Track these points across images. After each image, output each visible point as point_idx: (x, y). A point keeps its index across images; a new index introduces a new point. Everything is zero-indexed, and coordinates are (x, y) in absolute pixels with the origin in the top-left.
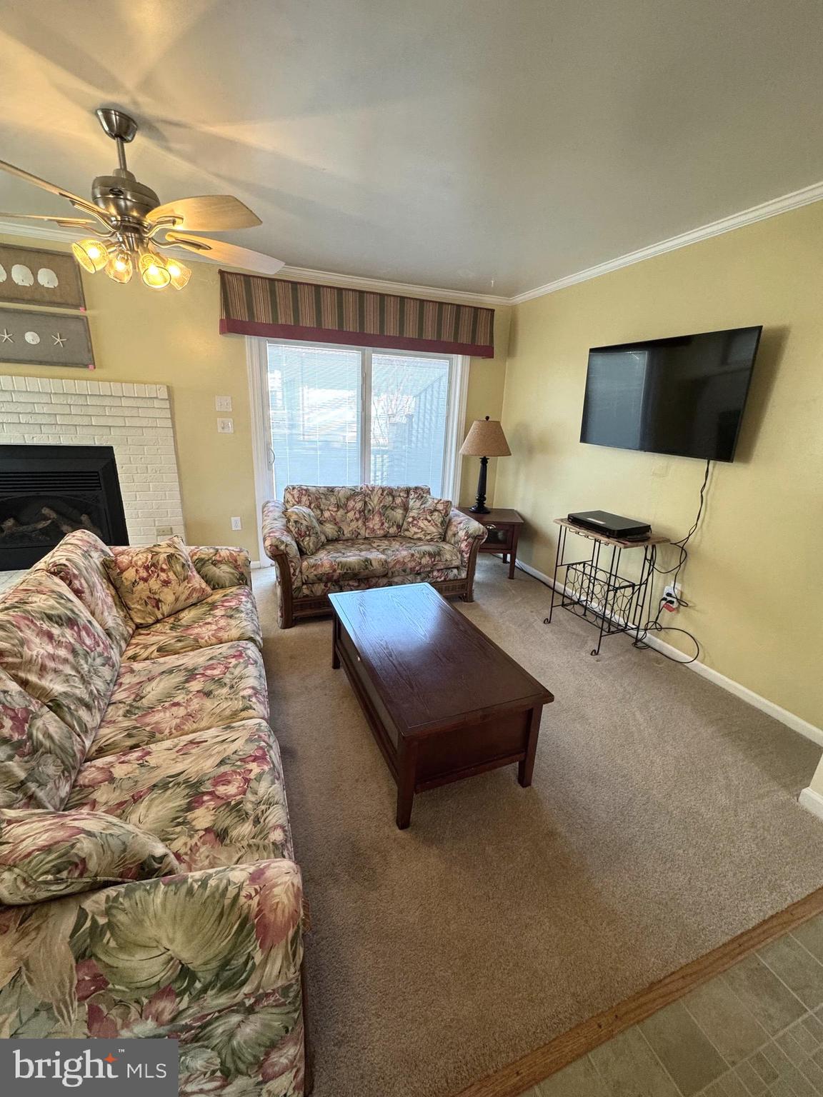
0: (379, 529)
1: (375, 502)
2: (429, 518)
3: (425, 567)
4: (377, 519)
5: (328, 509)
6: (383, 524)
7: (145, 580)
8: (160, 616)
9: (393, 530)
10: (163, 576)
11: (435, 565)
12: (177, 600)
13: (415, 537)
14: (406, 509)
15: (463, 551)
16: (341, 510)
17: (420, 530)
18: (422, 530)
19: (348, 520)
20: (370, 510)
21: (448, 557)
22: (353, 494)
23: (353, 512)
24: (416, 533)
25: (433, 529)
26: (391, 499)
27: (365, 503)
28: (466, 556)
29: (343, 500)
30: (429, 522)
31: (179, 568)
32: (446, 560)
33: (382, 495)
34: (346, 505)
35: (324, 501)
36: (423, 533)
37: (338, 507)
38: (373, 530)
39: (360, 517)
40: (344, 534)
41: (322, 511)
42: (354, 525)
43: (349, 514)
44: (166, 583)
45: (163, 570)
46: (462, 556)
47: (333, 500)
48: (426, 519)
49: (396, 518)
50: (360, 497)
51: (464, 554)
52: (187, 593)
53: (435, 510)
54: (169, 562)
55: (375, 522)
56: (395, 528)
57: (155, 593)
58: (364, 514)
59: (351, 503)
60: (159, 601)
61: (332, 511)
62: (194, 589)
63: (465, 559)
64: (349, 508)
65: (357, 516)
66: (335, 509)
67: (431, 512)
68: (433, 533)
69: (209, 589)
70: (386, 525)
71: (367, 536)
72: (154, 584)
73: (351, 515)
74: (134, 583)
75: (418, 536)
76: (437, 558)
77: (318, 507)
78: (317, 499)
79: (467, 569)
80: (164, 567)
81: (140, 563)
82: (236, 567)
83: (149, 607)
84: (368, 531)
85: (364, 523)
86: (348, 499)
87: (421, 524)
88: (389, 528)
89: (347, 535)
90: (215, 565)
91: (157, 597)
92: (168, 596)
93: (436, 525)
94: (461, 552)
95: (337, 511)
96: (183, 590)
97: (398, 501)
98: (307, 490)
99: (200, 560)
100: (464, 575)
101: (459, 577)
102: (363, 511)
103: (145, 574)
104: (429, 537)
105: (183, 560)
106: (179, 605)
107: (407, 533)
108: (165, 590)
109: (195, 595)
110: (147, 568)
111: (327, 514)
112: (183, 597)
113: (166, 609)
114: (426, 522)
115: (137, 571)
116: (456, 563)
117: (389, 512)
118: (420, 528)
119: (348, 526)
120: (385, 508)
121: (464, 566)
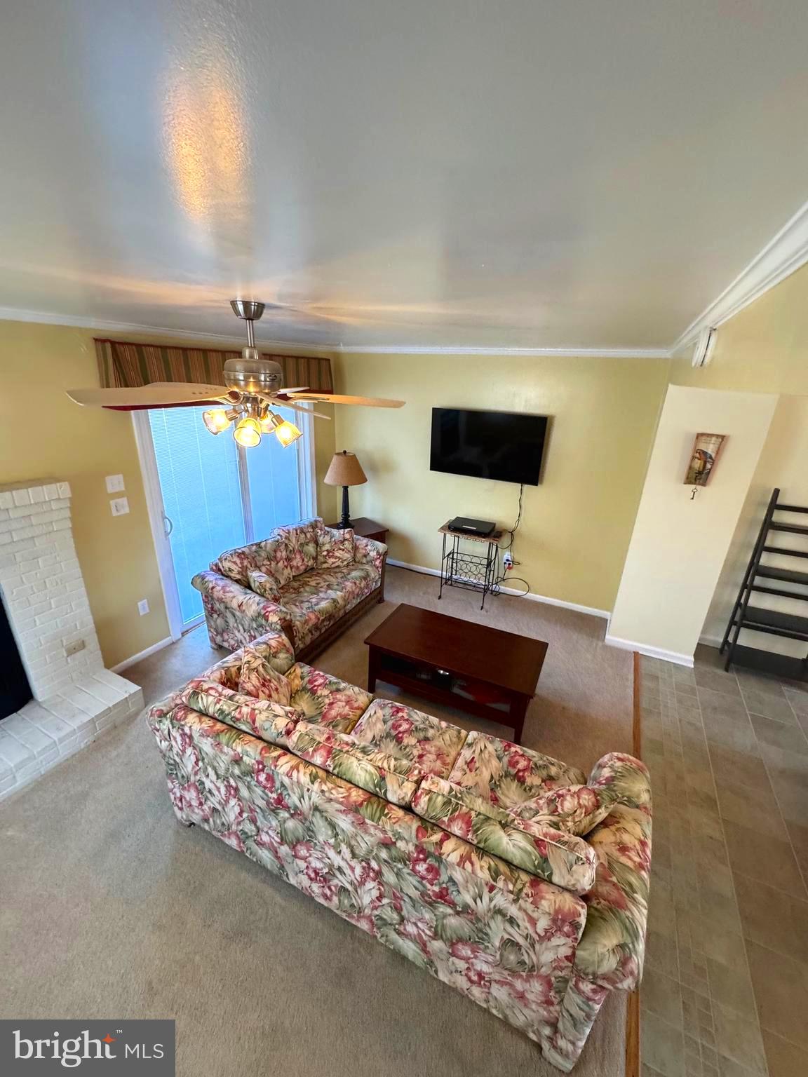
1: (294, 543)
5: (263, 565)
6: (303, 560)
13: (333, 566)
14: (315, 541)
16: (273, 562)
17: (337, 559)
18: (339, 558)
19: (280, 569)
22: (278, 545)
23: (282, 562)
24: (333, 563)
25: (346, 556)
26: (303, 536)
28: (380, 570)
29: (272, 553)
30: (343, 550)
33: (296, 534)
34: (275, 557)
35: (258, 557)
36: (340, 561)
37: (269, 559)
38: (298, 568)
39: (288, 564)
42: (286, 571)
43: (279, 564)
47: (263, 554)
48: (340, 549)
49: (311, 551)
50: (284, 546)
53: (345, 540)
56: (312, 560)
58: (288, 557)
59: (278, 554)
61: (267, 565)
64: (278, 559)
65: (286, 563)
66: (268, 563)
67: (342, 542)
68: (348, 558)
70: (305, 560)
73: (281, 564)
75: (337, 564)
78: (253, 558)
86: (275, 551)
87: (337, 554)
88: (308, 562)
93: (349, 551)
95: (270, 564)
97: (309, 535)
102: (287, 555)
104: (345, 563)
107: (325, 566)
114: (340, 552)
117: (305, 548)
118: (336, 557)
119: (283, 574)
120: (302, 545)
121: (380, 578)
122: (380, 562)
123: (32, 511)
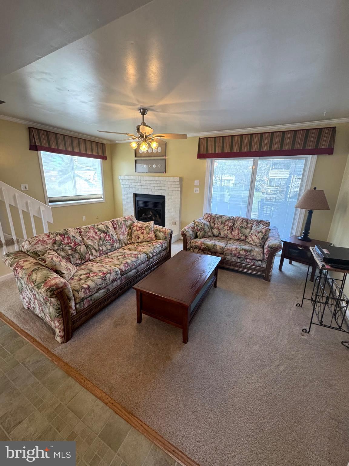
0: (237, 236)
1: (238, 224)
2: (257, 235)
3: (241, 255)
4: (237, 231)
6: (239, 234)
7: (138, 231)
8: (138, 242)
9: (243, 238)
10: (143, 231)
11: (247, 256)
12: (143, 238)
14: (251, 228)
15: (265, 254)
16: (222, 225)
17: (252, 240)
19: (224, 229)
20: (235, 227)
21: (255, 254)
22: (229, 220)
23: (227, 227)
24: (250, 241)
25: (257, 240)
26: (246, 224)
27: (234, 224)
28: (266, 256)
29: (224, 221)
30: (256, 236)
31: (148, 230)
32: (253, 255)
33: (242, 221)
34: (224, 223)
35: (216, 220)
36: (253, 241)
37: (221, 223)
38: (234, 236)
39: (229, 229)
40: (220, 235)
41: (215, 224)
42: (226, 232)
43: (225, 227)
44: (143, 233)
45: (143, 229)
46: (264, 255)
47: (220, 220)
48: (256, 235)
49: (246, 232)
50: (232, 221)
52: (147, 237)
53: (261, 232)
54: (146, 227)
55: (235, 233)
56: (244, 237)
57: (139, 235)
58: (232, 228)
59: (227, 223)
60: (139, 237)
61: (219, 225)
62: (150, 237)
63: (266, 258)
64: (226, 225)
65: (228, 228)
67: (259, 232)
68: (257, 242)
69: (154, 239)
70: (240, 235)
71: (231, 238)
72: (139, 232)
74: (135, 231)
76: (249, 253)
77: (214, 222)
78: (214, 219)
79: (266, 263)
80: (144, 229)
81: (138, 226)
82: (165, 234)
83: (136, 238)
84: (232, 236)
85: (231, 232)
86: (226, 221)
87: (253, 237)
88: (241, 236)
89: (222, 235)
90: (160, 232)
91: (139, 236)
92: (142, 237)
93: (259, 239)
96: (146, 236)
97: (249, 225)
98: (211, 215)
99: (157, 230)
100: (264, 266)
101: (262, 266)
102: (232, 227)
103: (138, 229)
104: (255, 244)
105: (150, 228)
106: (144, 240)
107: (247, 240)
108: (142, 235)
109: (149, 239)
110: (139, 228)
111: (216, 225)
113: (140, 240)
114: (255, 237)
115: (137, 228)
116: (259, 258)
117: (243, 230)
118: (252, 239)
119: (224, 232)
120: (242, 227)
121: (265, 262)
122: (267, 251)
123: (172, 183)
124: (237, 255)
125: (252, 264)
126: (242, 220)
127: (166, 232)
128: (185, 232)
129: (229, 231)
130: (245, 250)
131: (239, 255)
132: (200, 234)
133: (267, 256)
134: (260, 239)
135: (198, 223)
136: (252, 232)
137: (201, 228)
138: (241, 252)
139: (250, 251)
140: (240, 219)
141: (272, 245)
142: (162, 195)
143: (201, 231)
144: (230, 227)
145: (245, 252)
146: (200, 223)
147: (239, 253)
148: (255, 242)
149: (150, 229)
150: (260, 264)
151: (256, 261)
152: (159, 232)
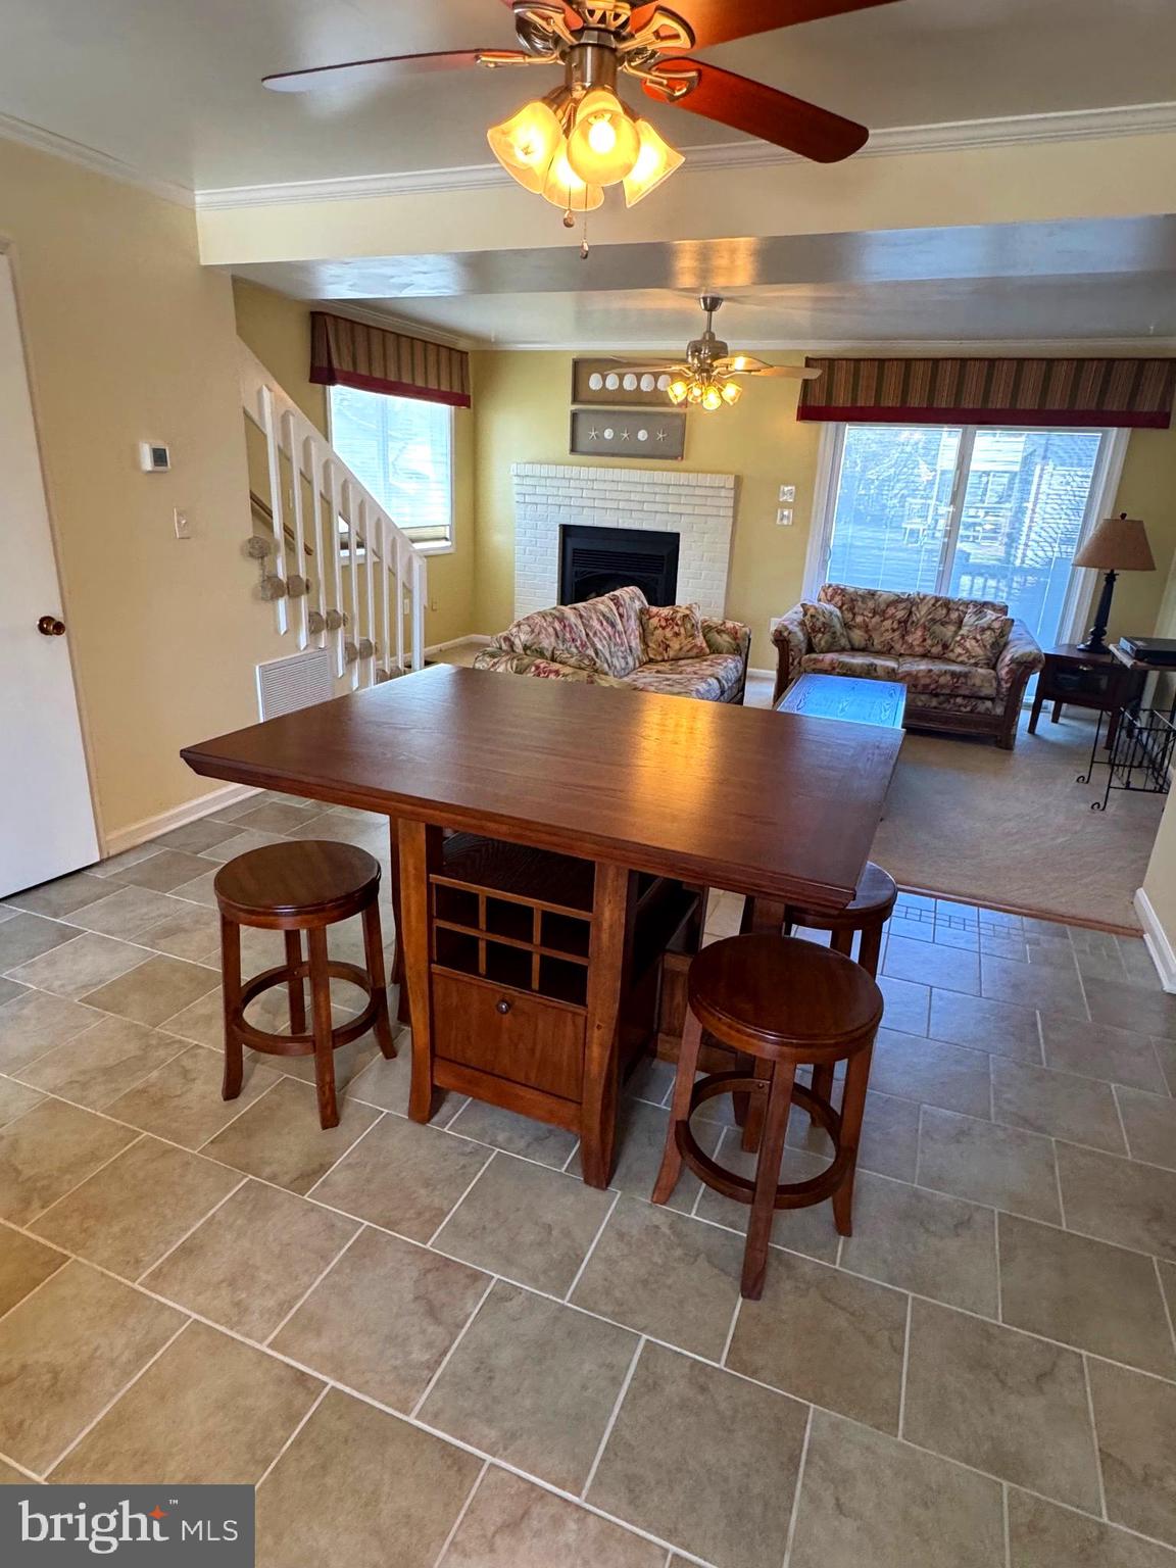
0: (919, 645)
1: (921, 614)
2: (979, 637)
3: (943, 686)
4: (919, 633)
5: (862, 614)
6: (924, 640)
7: (664, 628)
8: (666, 658)
9: (936, 650)
10: (676, 629)
11: (957, 687)
12: (681, 649)
13: (958, 659)
14: (960, 623)
15: (1002, 680)
16: (877, 617)
17: (964, 652)
18: (967, 651)
19: (883, 629)
20: (913, 622)
21: (978, 682)
22: (897, 601)
23: (890, 621)
24: (960, 655)
25: (979, 651)
26: (944, 611)
27: (911, 613)
28: (1006, 686)
29: (883, 606)
30: (977, 641)
31: (689, 626)
32: (974, 685)
33: (933, 605)
34: (884, 612)
35: (860, 603)
36: (967, 654)
37: (875, 613)
38: (911, 646)
39: (898, 629)
40: (873, 644)
41: (854, 614)
42: (888, 636)
43: (885, 623)
44: (677, 634)
45: (677, 625)
46: (999, 684)
47: (871, 604)
48: (975, 638)
49: (945, 635)
50: (904, 605)
51: (1003, 683)
52: (690, 646)
53: (990, 629)
54: (683, 620)
55: (915, 637)
56: (940, 648)
57: (667, 640)
58: (905, 625)
59: (891, 610)
60: (668, 646)
61: (867, 616)
62: (695, 645)
63: (1004, 690)
64: (887, 616)
65: (895, 626)
66: (870, 615)
68: (979, 656)
69: (707, 650)
70: (929, 642)
71: (902, 652)
72: (668, 633)
73: (887, 624)
74: (656, 628)
75: (961, 658)
76: (962, 680)
77: (851, 609)
78: (852, 600)
79: (1004, 703)
80: (679, 622)
81: (663, 615)
82: (735, 639)
83: (661, 649)
84: (904, 646)
85: (903, 637)
86: (888, 606)
87: (968, 644)
88: (932, 646)
89: (878, 647)
90: (718, 633)
91: (667, 642)
92: (675, 645)
93: (985, 646)
94: (998, 680)
95: (872, 618)
96: (687, 643)
97: (954, 615)
98: (842, 590)
99: (709, 626)
100: (999, 711)
101: (993, 713)
102: (906, 622)
103: (664, 624)
104: (972, 661)
105: (694, 622)
106: (681, 655)
107: (951, 654)
108: (674, 639)
109: (695, 651)
110: (667, 620)
111: (859, 619)
112: (685, 649)
113: (671, 653)
114: (973, 642)
115: (660, 620)
116: (988, 691)
117: (937, 628)
118: (965, 648)
119: (882, 635)
120: (934, 621)
121: (1002, 700)
122: (1007, 673)
123: (710, 492)
124: (932, 687)
125: (968, 709)
126: (933, 601)
127: (736, 633)
128: (786, 634)
129: (897, 633)
130: (953, 674)
131: (937, 688)
132: (821, 640)
133: (1009, 685)
134: (988, 647)
135: (816, 609)
136: (964, 631)
137: (824, 623)
138: (942, 680)
139: (966, 675)
140: (928, 598)
141: (1022, 656)
142: (669, 529)
143: (823, 633)
144: (900, 622)
145: (953, 678)
146: (820, 611)
147: (937, 682)
148: (973, 657)
149: (693, 625)
150: (987, 709)
151: (980, 702)
152: (715, 634)
